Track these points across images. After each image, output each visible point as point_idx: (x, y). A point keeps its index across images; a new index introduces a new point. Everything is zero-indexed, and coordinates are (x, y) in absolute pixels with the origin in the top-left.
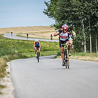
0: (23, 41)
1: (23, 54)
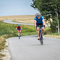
1: (17, 34)
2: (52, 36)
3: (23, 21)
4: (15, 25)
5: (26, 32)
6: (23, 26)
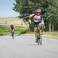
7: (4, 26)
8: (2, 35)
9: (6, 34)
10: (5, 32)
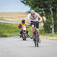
0: (4, 23)
1: (4, 34)
2: (45, 37)
3: (12, 19)
4: (2, 24)
5: (15, 32)
6: (12, 25)
7: (9, 24)
8: (6, 36)
9: (11, 36)
10: (10, 32)
